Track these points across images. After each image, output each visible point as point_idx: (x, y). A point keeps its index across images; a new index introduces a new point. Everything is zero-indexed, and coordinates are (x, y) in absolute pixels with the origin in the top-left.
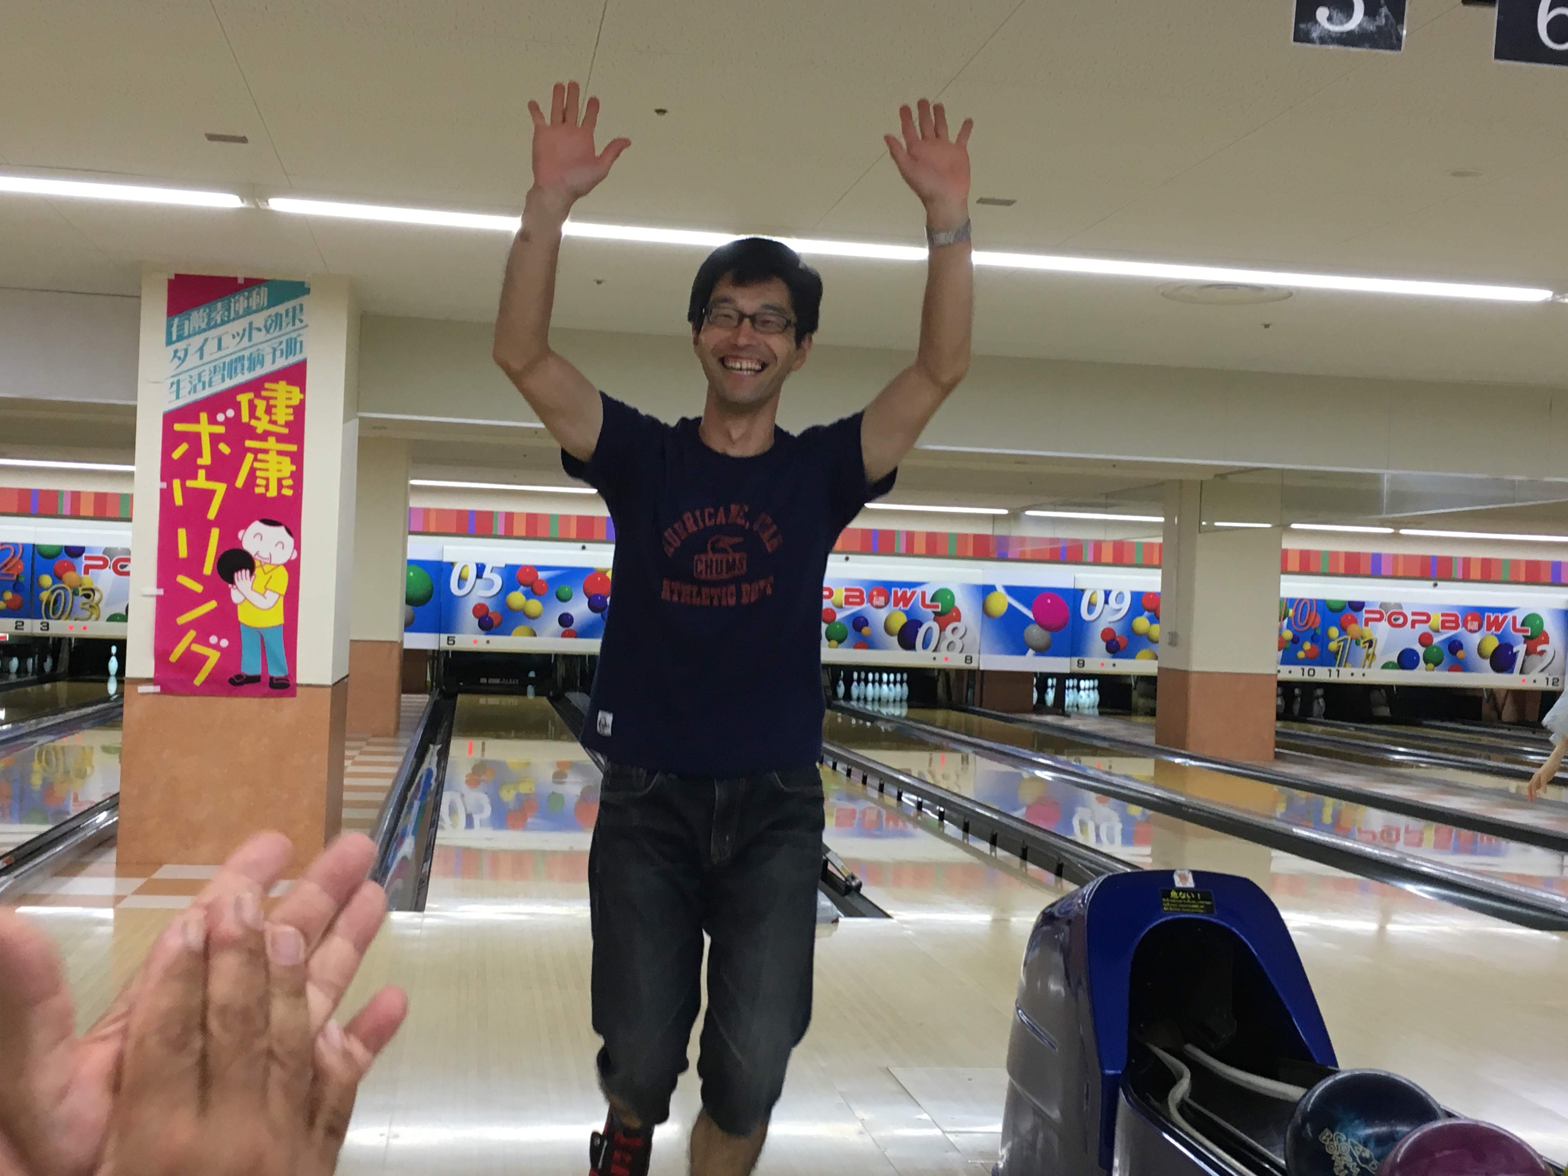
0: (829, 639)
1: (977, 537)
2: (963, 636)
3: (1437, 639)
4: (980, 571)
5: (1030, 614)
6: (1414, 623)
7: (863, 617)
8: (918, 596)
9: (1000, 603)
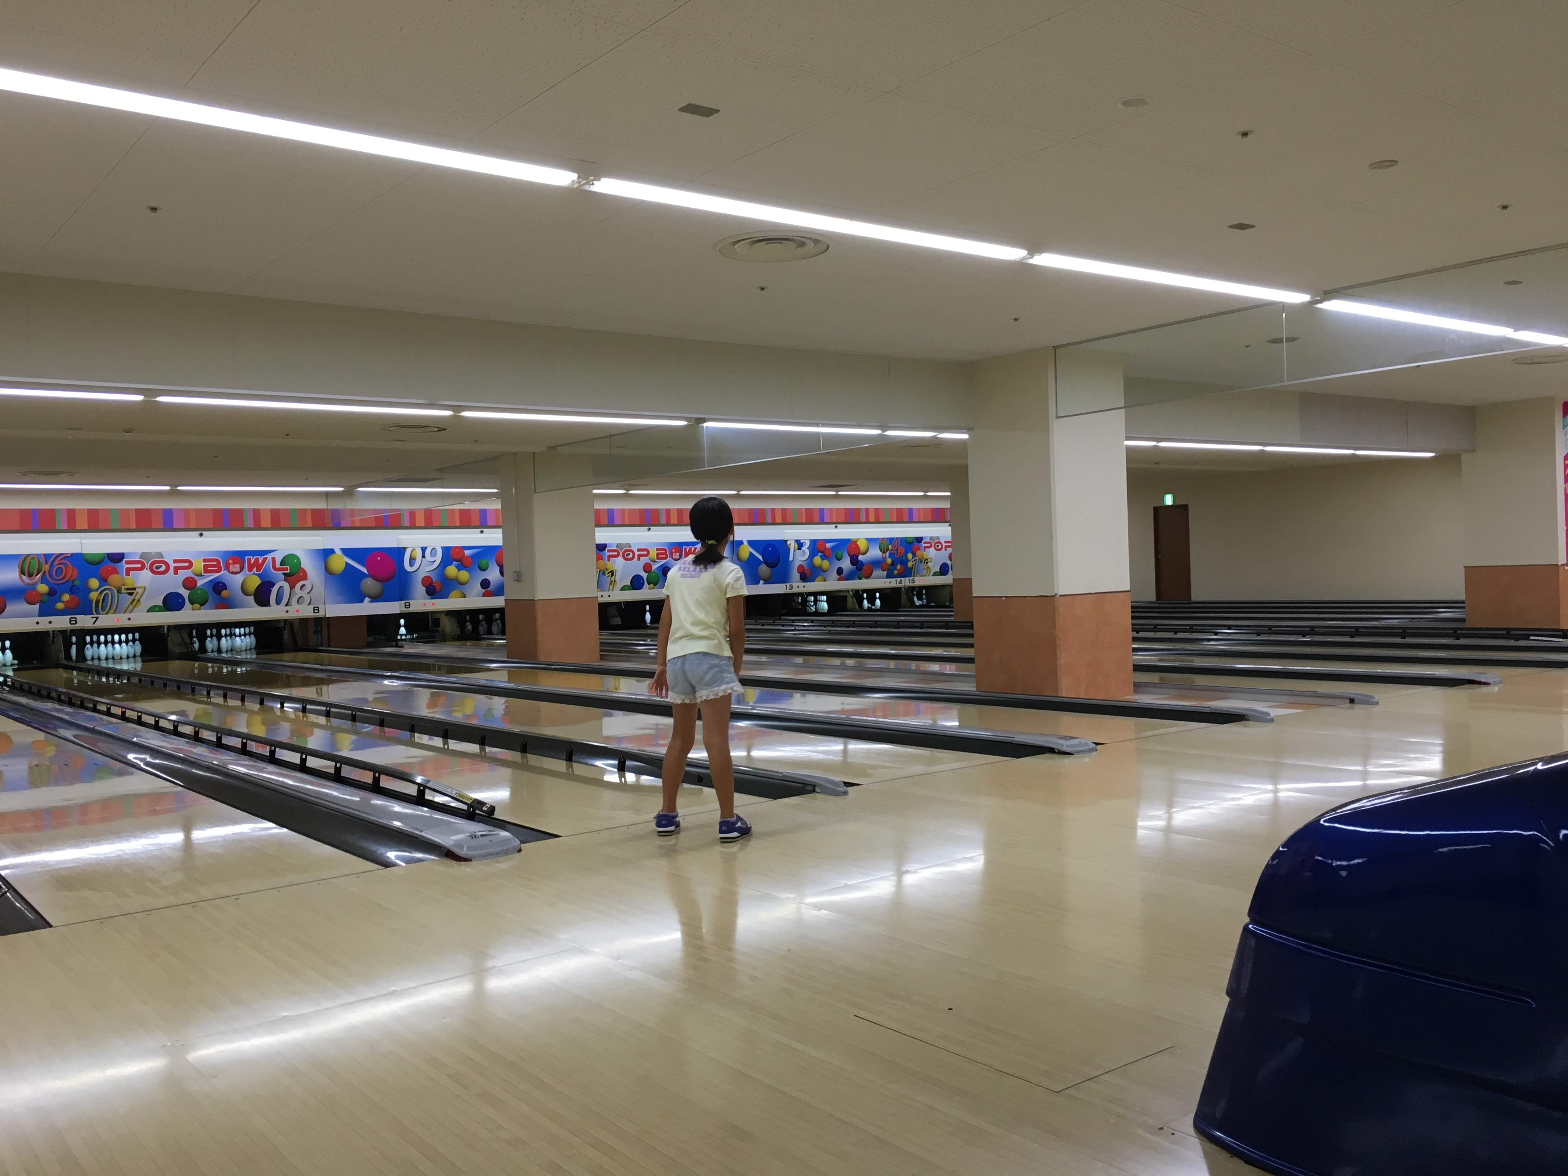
0: (192, 603)
1: (314, 511)
2: (311, 590)
3: (655, 567)
4: (320, 538)
5: (364, 570)
6: (639, 556)
7: (221, 582)
8: (269, 560)
9: (339, 562)
